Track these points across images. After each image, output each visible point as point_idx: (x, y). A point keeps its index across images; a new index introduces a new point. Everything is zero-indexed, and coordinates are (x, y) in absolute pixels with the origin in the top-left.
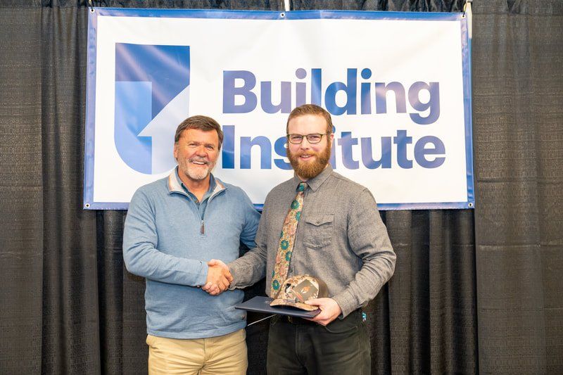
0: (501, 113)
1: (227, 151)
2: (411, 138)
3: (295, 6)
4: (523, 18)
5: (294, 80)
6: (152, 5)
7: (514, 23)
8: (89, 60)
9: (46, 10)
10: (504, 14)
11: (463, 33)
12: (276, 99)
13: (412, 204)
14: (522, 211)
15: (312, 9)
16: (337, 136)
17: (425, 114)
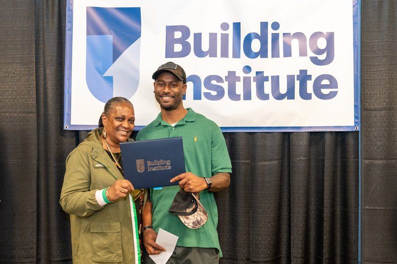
0: (384, 56)
2: (310, 76)
5: (219, 32)
8: (67, 20)
12: (205, 46)
13: (311, 127)
16: (252, 75)
17: (322, 57)
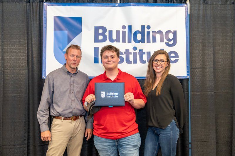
0: (200, 42)
1: (96, 57)
3: (122, 1)
4: (209, 6)
5: (121, 30)
6: (67, 2)
7: (206, 8)
8: (44, 22)
9: (28, 4)
10: (202, 4)
11: (186, 12)
12: (114, 37)
14: (207, 79)
15: (128, 2)
16: (137, 51)
17: (171, 43)
